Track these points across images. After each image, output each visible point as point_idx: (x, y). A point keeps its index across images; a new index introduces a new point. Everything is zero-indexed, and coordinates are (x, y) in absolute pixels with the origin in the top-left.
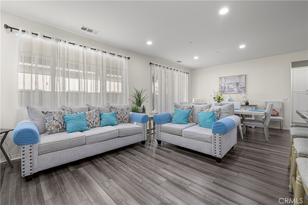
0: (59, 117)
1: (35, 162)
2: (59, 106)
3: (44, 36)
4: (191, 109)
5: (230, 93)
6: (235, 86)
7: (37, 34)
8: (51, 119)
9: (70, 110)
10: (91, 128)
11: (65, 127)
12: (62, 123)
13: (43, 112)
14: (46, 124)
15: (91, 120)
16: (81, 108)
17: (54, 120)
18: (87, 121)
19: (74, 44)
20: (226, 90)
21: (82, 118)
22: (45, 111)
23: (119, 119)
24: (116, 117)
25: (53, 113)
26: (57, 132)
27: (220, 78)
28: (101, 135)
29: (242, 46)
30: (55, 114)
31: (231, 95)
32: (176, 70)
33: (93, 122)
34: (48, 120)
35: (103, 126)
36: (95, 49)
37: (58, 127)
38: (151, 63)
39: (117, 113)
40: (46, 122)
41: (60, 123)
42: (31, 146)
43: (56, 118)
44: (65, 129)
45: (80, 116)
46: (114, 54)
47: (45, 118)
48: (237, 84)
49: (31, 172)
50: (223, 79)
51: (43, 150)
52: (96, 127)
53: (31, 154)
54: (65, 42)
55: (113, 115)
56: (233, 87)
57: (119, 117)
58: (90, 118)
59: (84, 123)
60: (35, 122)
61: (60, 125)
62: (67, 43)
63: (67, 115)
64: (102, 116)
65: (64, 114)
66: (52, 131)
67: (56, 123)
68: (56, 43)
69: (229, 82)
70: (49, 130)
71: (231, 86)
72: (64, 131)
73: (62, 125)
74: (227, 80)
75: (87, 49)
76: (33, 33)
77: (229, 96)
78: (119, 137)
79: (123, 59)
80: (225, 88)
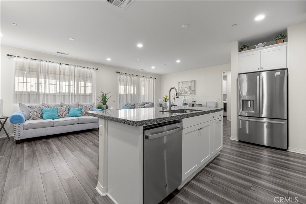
0: (39, 110)
1: (22, 133)
2: (41, 103)
3: (32, 59)
4: (133, 106)
5: (185, 94)
6: (188, 89)
7: (27, 58)
8: (33, 111)
9: (47, 106)
10: (61, 118)
11: (42, 116)
12: (41, 114)
13: (29, 107)
14: (30, 114)
15: (62, 113)
16: (56, 105)
17: (35, 111)
18: (58, 113)
19: (53, 62)
20: (183, 92)
21: (54, 111)
22: (30, 106)
23: (83, 113)
24: (81, 111)
25: (35, 107)
26: (37, 119)
27: (179, 82)
28: (64, 122)
29: (178, 61)
30: (36, 108)
31: (185, 96)
32: (142, 77)
33: (63, 114)
34: (32, 111)
35: (70, 117)
36: (69, 65)
37: (37, 116)
38: (117, 72)
39: (82, 109)
40: (30, 113)
41: (39, 114)
42: (19, 125)
43: (36, 111)
44: (42, 117)
45: (53, 110)
46: (84, 67)
47: (30, 110)
48: (190, 87)
49: (19, 138)
50: (181, 83)
51: (26, 127)
52: (64, 117)
53: (19, 129)
54: (46, 61)
55: (78, 110)
56: (187, 90)
57: (83, 111)
58: (60, 111)
59: (56, 114)
60: (23, 112)
61: (39, 115)
62: (48, 62)
63: (44, 109)
64: (70, 110)
65: (42, 108)
66: (34, 118)
67: (36, 114)
68: (40, 63)
69: (184, 86)
70: (32, 117)
71: (186, 89)
72: (42, 119)
73: (40, 115)
74: (183, 84)
75: (63, 65)
76: (24, 58)
77: (184, 97)
78: (78, 123)
79: (92, 70)
80: (182, 90)
